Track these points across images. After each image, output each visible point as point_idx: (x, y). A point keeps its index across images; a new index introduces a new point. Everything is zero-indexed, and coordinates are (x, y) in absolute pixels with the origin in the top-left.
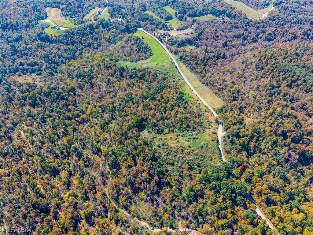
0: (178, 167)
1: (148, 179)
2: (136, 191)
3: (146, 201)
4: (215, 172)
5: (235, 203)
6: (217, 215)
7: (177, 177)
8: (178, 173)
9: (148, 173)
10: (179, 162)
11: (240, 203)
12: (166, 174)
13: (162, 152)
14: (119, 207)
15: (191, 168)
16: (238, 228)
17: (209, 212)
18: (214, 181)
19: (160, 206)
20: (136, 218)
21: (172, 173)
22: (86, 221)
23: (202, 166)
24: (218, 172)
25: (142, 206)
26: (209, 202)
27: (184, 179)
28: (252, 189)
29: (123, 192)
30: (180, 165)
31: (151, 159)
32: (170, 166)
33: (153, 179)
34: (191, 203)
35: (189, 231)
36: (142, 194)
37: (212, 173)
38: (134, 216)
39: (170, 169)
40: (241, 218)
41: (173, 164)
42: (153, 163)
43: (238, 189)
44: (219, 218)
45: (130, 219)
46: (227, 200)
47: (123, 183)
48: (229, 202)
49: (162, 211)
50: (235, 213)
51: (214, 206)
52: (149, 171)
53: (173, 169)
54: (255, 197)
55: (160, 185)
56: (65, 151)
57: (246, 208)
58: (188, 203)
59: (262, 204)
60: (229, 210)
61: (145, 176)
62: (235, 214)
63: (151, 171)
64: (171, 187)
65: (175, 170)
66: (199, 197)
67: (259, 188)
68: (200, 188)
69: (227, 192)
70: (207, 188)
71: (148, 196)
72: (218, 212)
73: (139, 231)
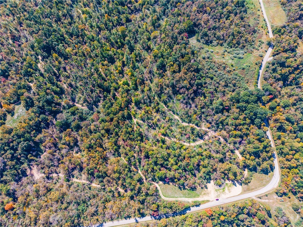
0: (216, 82)
1: (188, 87)
2: (176, 93)
3: (182, 102)
4: (247, 96)
5: (252, 122)
6: (235, 127)
7: (212, 90)
8: (214, 88)
10: (218, 78)
11: (257, 124)
12: (204, 85)
13: (205, 65)
14: (160, 101)
15: (226, 86)
16: (247, 140)
17: (229, 123)
18: (243, 102)
19: (192, 109)
20: (171, 112)
21: (209, 85)
22: (135, 105)
23: (237, 86)
24: (249, 96)
25: (177, 105)
26: (232, 117)
27: (218, 93)
28: (272, 116)
29: (166, 91)
30: (218, 81)
31: (194, 71)
32: (210, 79)
33: (192, 87)
34: (217, 113)
35: (209, 131)
36: (180, 96)
37: (244, 96)
38: (170, 110)
39: (208, 82)
40: (252, 134)
41: (212, 79)
42: (195, 74)
43: (260, 114)
44: (235, 129)
45: (167, 111)
46: (247, 119)
47: (166, 84)
48: (248, 121)
49: (193, 113)
50: (250, 129)
51: (235, 121)
52: (190, 81)
53: (211, 83)
54: (271, 122)
55: (196, 93)
56: (119, 40)
57: (259, 128)
58: (215, 112)
59: (274, 128)
60: (246, 126)
61: (186, 83)
62: (249, 130)
63: (192, 81)
64: (205, 97)
66: (225, 111)
67: (278, 117)
68: (228, 105)
69: (249, 114)
70: (234, 105)
71: (184, 99)
72: (236, 126)
73: (173, 121)
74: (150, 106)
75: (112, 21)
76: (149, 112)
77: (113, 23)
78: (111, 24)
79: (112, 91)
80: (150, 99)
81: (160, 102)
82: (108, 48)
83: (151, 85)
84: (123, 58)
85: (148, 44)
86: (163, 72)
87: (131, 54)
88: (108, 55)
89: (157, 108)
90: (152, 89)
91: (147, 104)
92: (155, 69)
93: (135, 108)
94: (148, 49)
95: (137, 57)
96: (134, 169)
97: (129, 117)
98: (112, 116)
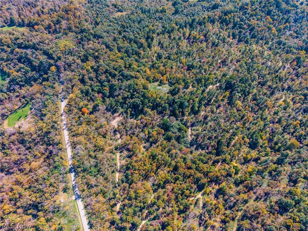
74: (226, 209)
75: (296, 130)
76: (217, 210)
77: (294, 132)
78: (292, 130)
79: (220, 157)
80: (234, 206)
81: (236, 222)
82: (264, 137)
83: (251, 202)
84: (263, 156)
85: (298, 178)
86: (277, 211)
87: (274, 163)
88: (256, 140)
89: (228, 219)
90: (247, 205)
91: (226, 204)
92: (274, 199)
93: (214, 191)
94: (294, 182)
95: (275, 171)
96: (145, 214)
97: (200, 188)
98: (194, 166)
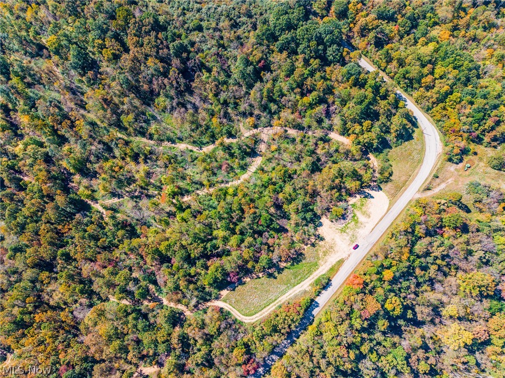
0: (211, 31)
1: (161, 70)
2: (148, 98)
3: (173, 109)
4: (281, 15)
5: (325, 62)
6: (299, 90)
7: (214, 50)
8: (214, 42)
9: (156, 58)
10: (211, 20)
11: (334, 58)
12: (192, 49)
13: (171, 11)
14: (129, 135)
15: (235, 25)
16: (336, 99)
17: (285, 91)
18: (283, 32)
19: (200, 111)
20: (166, 143)
21: (203, 45)
22: (82, 175)
23: (255, 14)
24: (286, 13)
25: (169, 121)
26: (282, 75)
27: (229, 50)
28: (350, 28)
29: (125, 107)
30: (214, 25)
31: (153, 29)
32: (196, 32)
33: (171, 65)
34: (250, 86)
35: (259, 131)
36: (161, 100)
37: (277, 19)
38: (162, 141)
39: (198, 40)
40: (339, 82)
41: (199, 28)
42: (160, 35)
43: (328, 34)
44: (303, 95)
45: (156, 147)
46: (312, 60)
47: (118, 92)
48: (315, 63)
49: (207, 117)
50: (328, 77)
51: (292, 76)
52: (158, 52)
53: (203, 36)
54: (357, 41)
55: (187, 73)
57: (344, 64)
58: (247, 88)
59: (369, 48)
60: (318, 75)
61: (152, 64)
62: (328, 79)
63: (161, 51)
64: (209, 70)
65: (207, 37)
66: (263, 72)
67: (362, 21)
68: (261, 55)
69: (309, 46)
70: (273, 51)
71: (172, 98)
72: (300, 85)
73: (179, 158)
74: (114, 157)
76: (117, 169)
80: (104, 144)
81: (132, 139)
83: (91, 116)
85: (31, 41)
87: (9, 79)
89: (128, 151)
90: (99, 123)
91: (103, 156)
93: (85, 182)
95: (23, 78)
96: (151, 305)
